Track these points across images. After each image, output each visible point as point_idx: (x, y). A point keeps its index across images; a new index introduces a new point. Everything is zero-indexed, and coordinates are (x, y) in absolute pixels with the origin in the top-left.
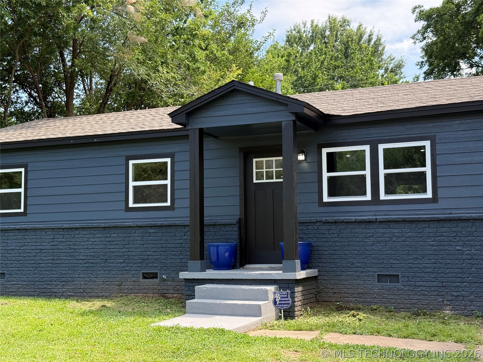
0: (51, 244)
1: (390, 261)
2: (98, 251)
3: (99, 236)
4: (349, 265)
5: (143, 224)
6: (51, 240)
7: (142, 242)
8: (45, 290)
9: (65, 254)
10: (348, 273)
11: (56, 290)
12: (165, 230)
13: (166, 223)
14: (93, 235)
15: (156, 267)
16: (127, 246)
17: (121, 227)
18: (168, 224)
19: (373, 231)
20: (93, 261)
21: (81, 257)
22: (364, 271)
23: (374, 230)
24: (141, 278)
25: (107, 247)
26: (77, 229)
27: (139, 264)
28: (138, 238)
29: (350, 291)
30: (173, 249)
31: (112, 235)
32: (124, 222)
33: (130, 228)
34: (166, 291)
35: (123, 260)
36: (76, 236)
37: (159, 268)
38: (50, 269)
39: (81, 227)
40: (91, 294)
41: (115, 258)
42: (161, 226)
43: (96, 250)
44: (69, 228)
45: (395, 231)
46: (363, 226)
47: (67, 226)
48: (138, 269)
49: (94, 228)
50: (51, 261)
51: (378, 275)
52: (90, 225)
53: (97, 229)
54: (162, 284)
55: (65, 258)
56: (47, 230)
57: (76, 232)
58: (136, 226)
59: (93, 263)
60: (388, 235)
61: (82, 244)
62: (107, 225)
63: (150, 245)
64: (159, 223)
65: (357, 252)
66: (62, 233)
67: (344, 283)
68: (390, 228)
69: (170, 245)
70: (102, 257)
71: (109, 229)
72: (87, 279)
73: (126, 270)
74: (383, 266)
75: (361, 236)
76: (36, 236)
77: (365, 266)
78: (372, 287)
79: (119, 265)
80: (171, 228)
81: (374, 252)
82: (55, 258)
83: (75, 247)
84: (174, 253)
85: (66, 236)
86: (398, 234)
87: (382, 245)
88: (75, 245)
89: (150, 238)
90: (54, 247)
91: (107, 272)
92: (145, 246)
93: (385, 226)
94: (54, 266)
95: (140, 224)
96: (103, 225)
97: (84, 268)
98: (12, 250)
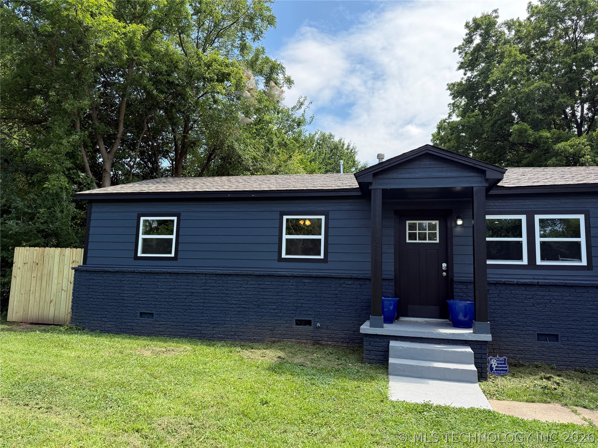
0: (203, 288)
1: (550, 322)
2: (251, 296)
3: (253, 283)
4: (509, 323)
5: (298, 274)
6: (204, 285)
7: (296, 291)
8: (195, 331)
9: (216, 298)
10: (508, 331)
11: (206, 332)
12: (320, 281)
13: (322, 274)
14: (246, 282)
15: (310, 315)
16: (281, 294)
17: (274, 276)
18: (324, 276)
19: (532, 293)
20: (245, 306)
21: (233, 302)
22: (524, 329)
23: (534, 292)
24: (295, 324)
25: (261, 293)
26: (230, 275)
27: (292, 311)
28: (292, 287)
29: (510, 347)
30: (328, 299)
31: (266, 283)
32: (277, 271)
33: (284, 277)
34: (320, 339)
35: (276, 307)
36: (229, 282)
37: (314, 316)
38: (201, 311)
39: (235, 274)
40: (242, 337)
41: (269, 304)
42: (316, 277)
43: (249, 296)
44: (222, 274)
45: (556, 294)
46: (523, 288)
47: (221, 272)
48: (292, 315)
49: (247, 275)
50: (202, 304)
51: (538, 334)
52: (244, 273)
53: (251, 276)
54: (316, 332)
55: (217, 302)
56: (199, 275)
57: (229, 278)
58: (291, 276)
59: (246, 308)
60: (548, 298)
61: (235, 289)
62: (262, 273)
63: (304, 294)
64: (314, 274)
65: (517, 312)
66: (214, 278)
67: (504, 340)
68: (549, 291)
69: (325, 295)
70: (255, 303)
71: (263, 277)
72: (239, 323)
73: (279, 316)
74: (542, 326)
75: (521, 297)
76: (187, 280)
77: (525, 325)
78: (532, 345)
79: (272, 311)
80: (325, 279)
81: (534, 312)
82: (206, 301)
83: (227, 292)
84: (329, 302)
85: (218, 282)
86: (558, 297)
87: (541, 306)
88: (228, 290)
89: (305, 287)
90: (206, 291)
91: (260, 317)
92: (299, 294)
93: (545, 289)
94: (205, 309)
95: (296, 274)
96: (258, 273)
97: (236, 312)
98: (162, 292)
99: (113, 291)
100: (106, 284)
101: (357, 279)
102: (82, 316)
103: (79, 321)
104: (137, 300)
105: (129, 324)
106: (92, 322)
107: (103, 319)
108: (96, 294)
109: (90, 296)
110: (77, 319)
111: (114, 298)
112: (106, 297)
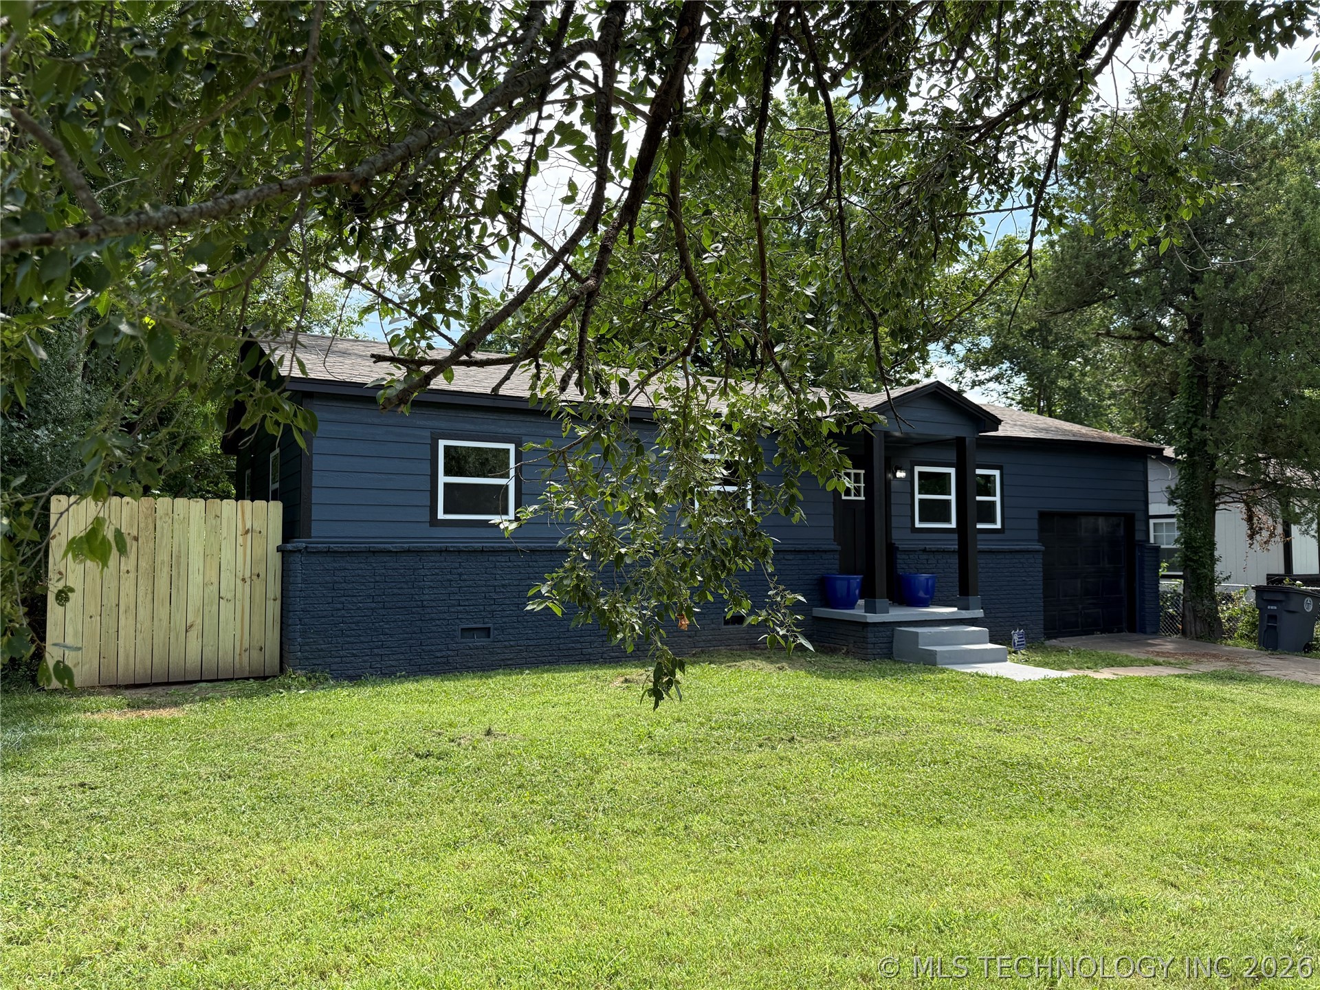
24: (723, 623)
27: (719, 605)
30: (764, 583)
34: (756, 641)
48: (719, 611)
54: (751, 632)
69: (760, 577)
76: (551, 563)
84: (766, 588)
98: (503, 586)
99: (396, 591)
100: (378, 578)
101: (800, 552)
102: (322, 650)
103: (315, 662)
104: (454, 606)
105: (439, 654)
106: (348, 660)
107: (376, 651)
108: (354, 599)
109: (340, 606)
110: (307, 659)
111: (399, 604)
112: (381, 605)
